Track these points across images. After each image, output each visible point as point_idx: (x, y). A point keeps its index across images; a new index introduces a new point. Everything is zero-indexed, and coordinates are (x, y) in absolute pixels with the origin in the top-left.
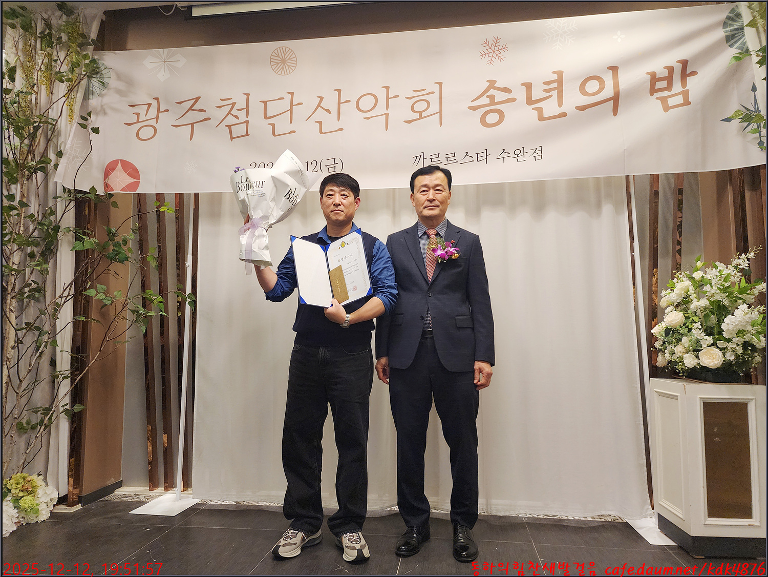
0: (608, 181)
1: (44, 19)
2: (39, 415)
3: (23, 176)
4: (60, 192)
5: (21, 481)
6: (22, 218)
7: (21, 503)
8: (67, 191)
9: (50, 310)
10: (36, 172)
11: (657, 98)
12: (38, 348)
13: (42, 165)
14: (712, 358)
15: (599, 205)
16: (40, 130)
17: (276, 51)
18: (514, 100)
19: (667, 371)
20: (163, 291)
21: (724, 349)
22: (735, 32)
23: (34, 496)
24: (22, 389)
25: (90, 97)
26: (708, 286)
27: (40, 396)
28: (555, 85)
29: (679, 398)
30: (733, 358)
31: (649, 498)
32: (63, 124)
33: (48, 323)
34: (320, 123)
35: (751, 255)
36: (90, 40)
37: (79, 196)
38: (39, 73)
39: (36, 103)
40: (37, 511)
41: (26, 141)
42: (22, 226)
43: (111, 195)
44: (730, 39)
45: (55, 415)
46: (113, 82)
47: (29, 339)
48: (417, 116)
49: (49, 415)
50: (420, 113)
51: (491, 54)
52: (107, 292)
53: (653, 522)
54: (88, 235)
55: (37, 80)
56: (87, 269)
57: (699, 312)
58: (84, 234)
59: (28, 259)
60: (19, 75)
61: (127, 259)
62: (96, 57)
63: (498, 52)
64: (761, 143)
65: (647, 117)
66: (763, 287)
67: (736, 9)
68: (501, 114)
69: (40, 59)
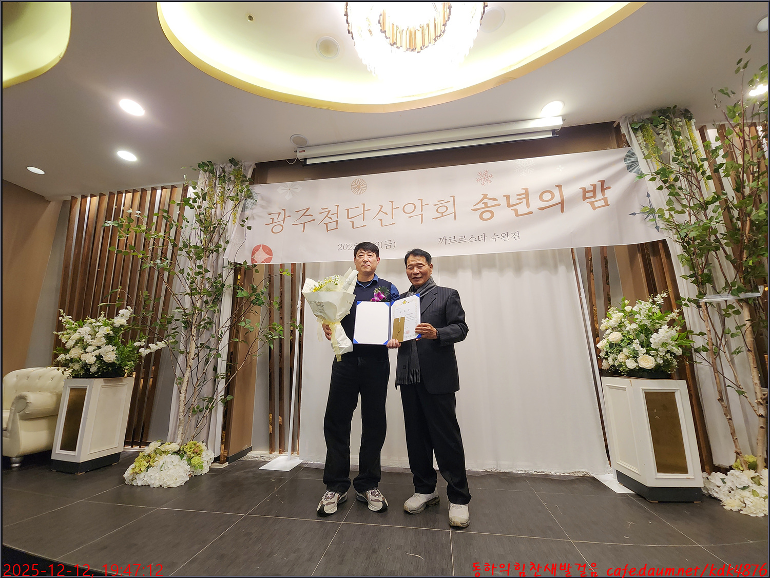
0: (561, 251)
1: (220, 167)
2: (206, 403)
3: (205, 255)
4: (226, 264)
5: (193, 446)
7: (192, 461)
8: (230, 263)
10: (212, 253)
11: (588, 203)
12: (207, 361)
13: (217, 249)
14: (647, 362)
16: (217, 229)
17: (355, 181)
18: (500, 205)
19: (611, 372)
20: (282, 324)
21: (656, 356)
22: (632, 164)
23: (200, 457)
25: (246, 210)
26: (638, 315)
27: (206, 390)
28: (524, 196)
29: (627, 389)
30: (662, 362)
32: (229, 224)
34: (381, 220)
35: (664, 295)
36: (247, 178)
37: (237, 266)
38: (217, 197)
39: (215, 214)
40: (202, 467)
43: (255, 266)
44: (629, 168)
45: (215, 403)
46: (259, 201)
47: (202, 354)
48: (441, 215)
49: (212, 403)
50: (442, 213)
51: (483, 180)
52: (251, 324)
53: (613, 477)
55: (216, 201)
57: (631, 332)
58: (238, 289)
59: (205, 304)
61: (263, 303)
62: (250, 188)
63: (487, 178)
64: (657, 228)
65: (583, 213)
66: (674, 315)
67: (631, 150)
68: (492, 213)
69: (218, 190)
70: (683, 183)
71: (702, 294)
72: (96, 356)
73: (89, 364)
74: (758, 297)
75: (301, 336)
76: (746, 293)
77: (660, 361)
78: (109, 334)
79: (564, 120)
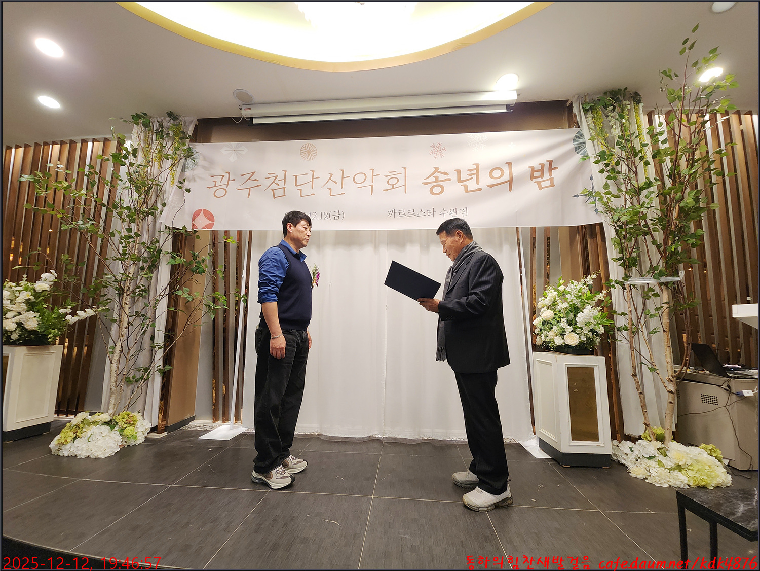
0: (506, 230)
1: (158, 121)
2: (141, 373)
3: (139, 217)
4: (163, 228)
5: (126, 416)
6: (137, 244)
7: (125, 432)
8: (168, 228)
9: (152, 304)
10: (148, 216)
11: (535, 182)
12: (142, 328)
13: (152, 211)
14: (572, 340)
15: (501, 245)
16: (152, 189)
17: (304, 146)
18: (450, 180)
19: (542, 347)
20: (226, 293)
21: (580, 334)
22: (580, 145)
23: (134, 427)
24: (131, 355)
25: (186, 170)
26: (569, 295)
27: (143, 360)
28: (475, 172)
29: (552, 364)
30: (585, 339)
31: (532, 427)
32: (167, 186)
33: (150, 311)
34: (330, 189)
35: (594, 276)
36: (188, 136)
37: (175, 231)
38: (154, 154)
39: (151, 173)
40: (135, 438)
41: (143, 196)
42: (136, 249)
43: (196, 231)
44: (577, 149)
45: (151, 373)
46: (200, 161)
47: (137, 322)
48: (391, 187)
49: (148, 372)
50: (393, 185)
51: (436, 152)
52: (190, 293)
53: (535, 443)
54: (180, 256)
55: (152, 159)
56: (178, 277)
57: (562, 311)
58: (177, 255)
59: (140, 270)
60: (140, 155)
61: (204, 271)
62: (191, 146)
63: (440, 151)
64: (596, 211)
65: (529, 193)
66: (601, 296)
67: (580, 131)
68: (442, 188)
69: (155, 146)
70: (623, 168)
71: (627, 277)
72: (16, 323)
73: (9, 331)
74: (677, 282)
75: (246, 308)
76: (667, 277)
77: (583, 338)
78: (29, 299)
79: (518, 95)
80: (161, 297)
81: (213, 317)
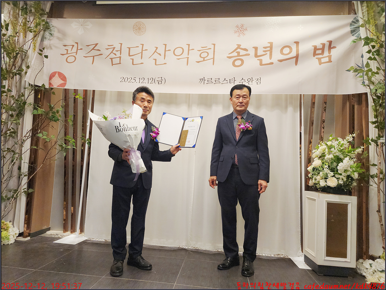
0: (292, 96)
2: (12, 193)
3: (10, 77)
4: (27, 85)
6: (8, 97)
8: (31, 85)
9: (20, 142)
10: (16, 75)
11: (316, 58)
12: (12, 161)
13: (19, 72)
14: (332, 182)
15: (286, 107)
16: (19, 55)
17: (136, 24)
18: (249, 55)
19: (313, 188)
20: (75, 137)
21: (339, 178)
22: (355, 29)
23: (7, 232)
24: (4, 180)
25: (44, 40)
26: (333, 148)
27: (13, 184)
28: (269, 49)
29: (316, 200)
30: (342, 183)
31: (301, 247)
32: (30, 52)
33: (18, 149)
34: (156, 60)
35: (354, 135)
36: (46, 12)
37: (36, 88)
39: (18, 42)
40: (8, 239)
41: (12, 60)
42: (8, 101)
43: (52, 89)
44: (353, 32)
45: (19, 193)
46: (56, 33)
48: (202, 59)
49: (17, 193)
50: (204, 58)
51: (239, 32)
52: (47, 135)
53: (302, 259)
54: (40, 107)
55: (19, 30)
56: (38, 124)
57: (328, 161)
58: (38, 106)
59: (10, 117)
60: (10, 27)
61: (58, 120)
62: (48, 21)
63: (243, 31)
64: (363, 83)
65: (311, 67)
67: (357, 17)
68: (242, 61)
69: (21, 20)
71: (380, 137)
75: (89, 148)
80: (27, 137)
81: (65, 154)
